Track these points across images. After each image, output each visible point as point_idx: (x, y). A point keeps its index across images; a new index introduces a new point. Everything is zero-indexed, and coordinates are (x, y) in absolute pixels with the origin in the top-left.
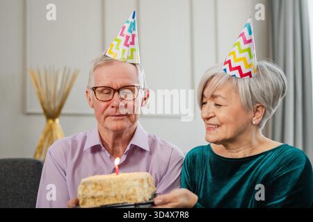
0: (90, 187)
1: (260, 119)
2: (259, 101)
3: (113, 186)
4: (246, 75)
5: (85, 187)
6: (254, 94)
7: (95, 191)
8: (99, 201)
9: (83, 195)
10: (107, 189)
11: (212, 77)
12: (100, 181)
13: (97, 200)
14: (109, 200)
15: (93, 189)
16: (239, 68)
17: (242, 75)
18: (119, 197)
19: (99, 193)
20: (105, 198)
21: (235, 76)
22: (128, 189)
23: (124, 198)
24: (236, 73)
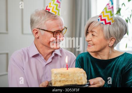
0: (58, 76)
1: (113, 44)
2: (113, 36)
3: (71, 76)
4: (108, 23)
5: (56, 76)
6: (111, 33)
7: (61, 78)
8: (63, 83)
9: (55, 80)
10: (67, 77)
11: (92, 22)
12: (64, 73)
13: (62, 82)
14: (68, 82)
15: (60, 77)
16: (105, 20)
17: (106, 23)
18: (73, 81)
19: (63, 79)
20: (66, 81)
21: (103, 23)
22: (78, 77)
23: (76, 81)
24: (103, 22)
